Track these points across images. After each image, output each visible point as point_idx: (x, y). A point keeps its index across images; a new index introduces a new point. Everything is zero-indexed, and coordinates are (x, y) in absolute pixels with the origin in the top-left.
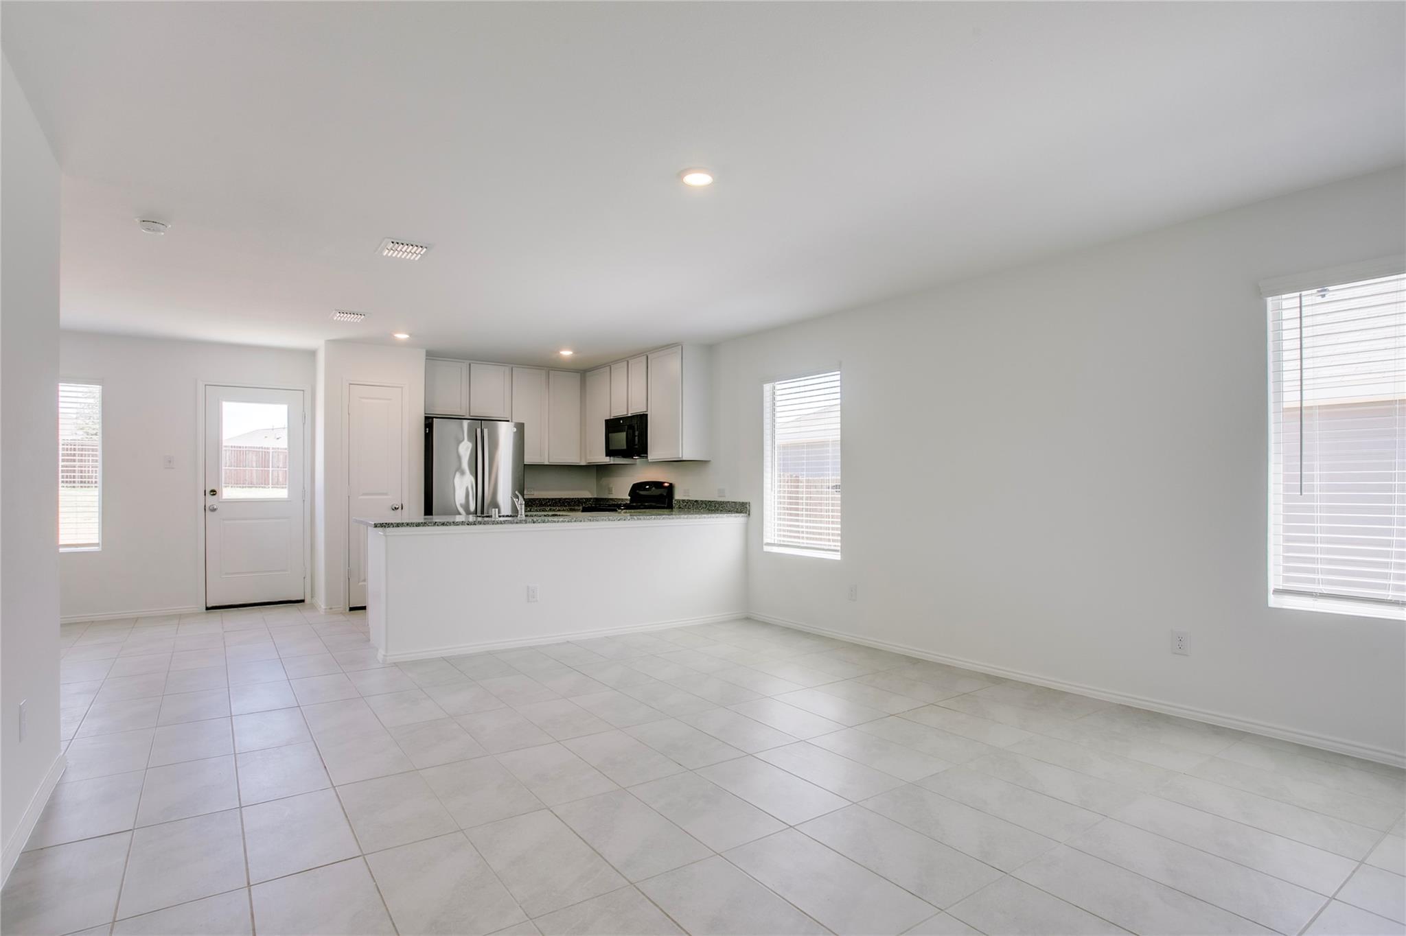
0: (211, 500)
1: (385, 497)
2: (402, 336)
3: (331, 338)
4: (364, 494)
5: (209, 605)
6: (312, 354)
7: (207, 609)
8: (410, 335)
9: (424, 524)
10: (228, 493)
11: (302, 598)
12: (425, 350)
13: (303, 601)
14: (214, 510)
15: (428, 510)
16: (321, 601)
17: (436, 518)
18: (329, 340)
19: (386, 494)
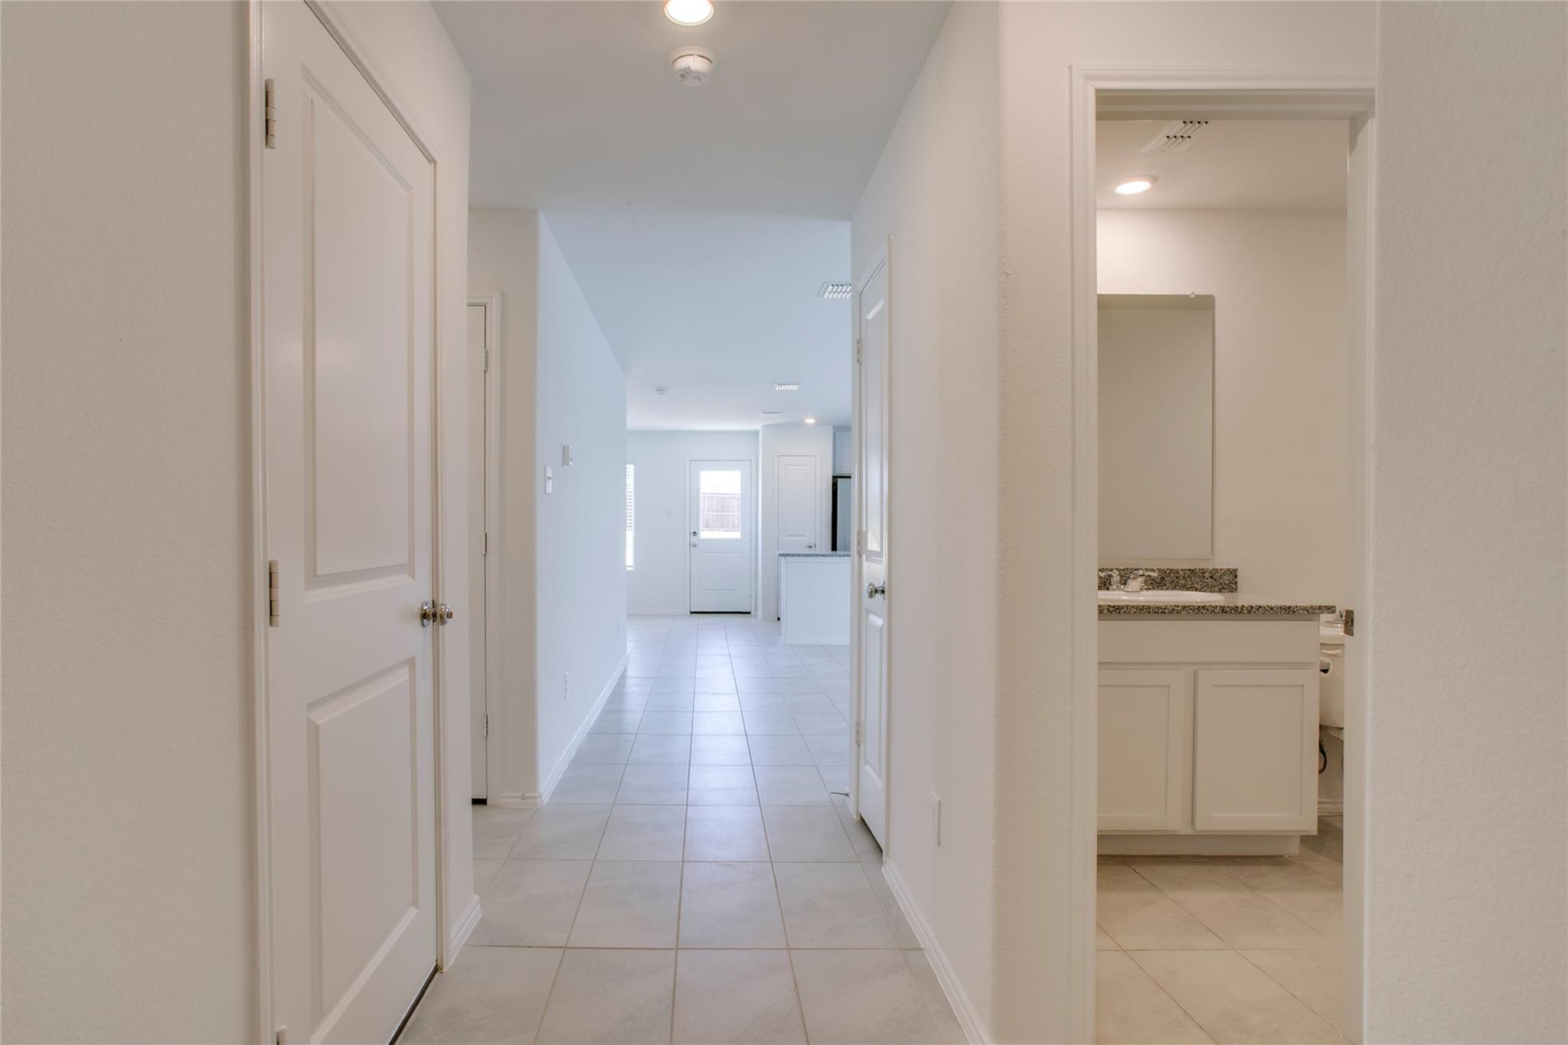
0: (694, 539)
1: (803, 538)
2: (810, 421)
3: (767, 423)
4: (789, 536)
5: (692, 611)
6: (757, 432)
7: (691, 613)
8: (816, 419)
9: (830, 555)
10: (704, 534)
11: (748, 611)
12: (831, 427)
13: (749, 613)
14: (695, 546)
15: (834, 548)
16: (760, 614)
17: (838, 553)
18: (766, 426)
19: (804, 536)
